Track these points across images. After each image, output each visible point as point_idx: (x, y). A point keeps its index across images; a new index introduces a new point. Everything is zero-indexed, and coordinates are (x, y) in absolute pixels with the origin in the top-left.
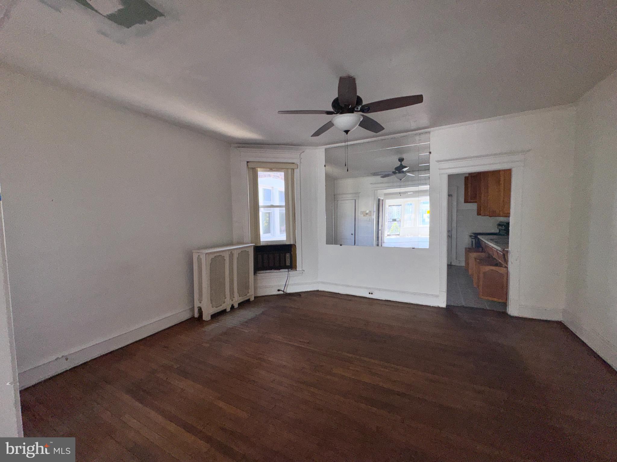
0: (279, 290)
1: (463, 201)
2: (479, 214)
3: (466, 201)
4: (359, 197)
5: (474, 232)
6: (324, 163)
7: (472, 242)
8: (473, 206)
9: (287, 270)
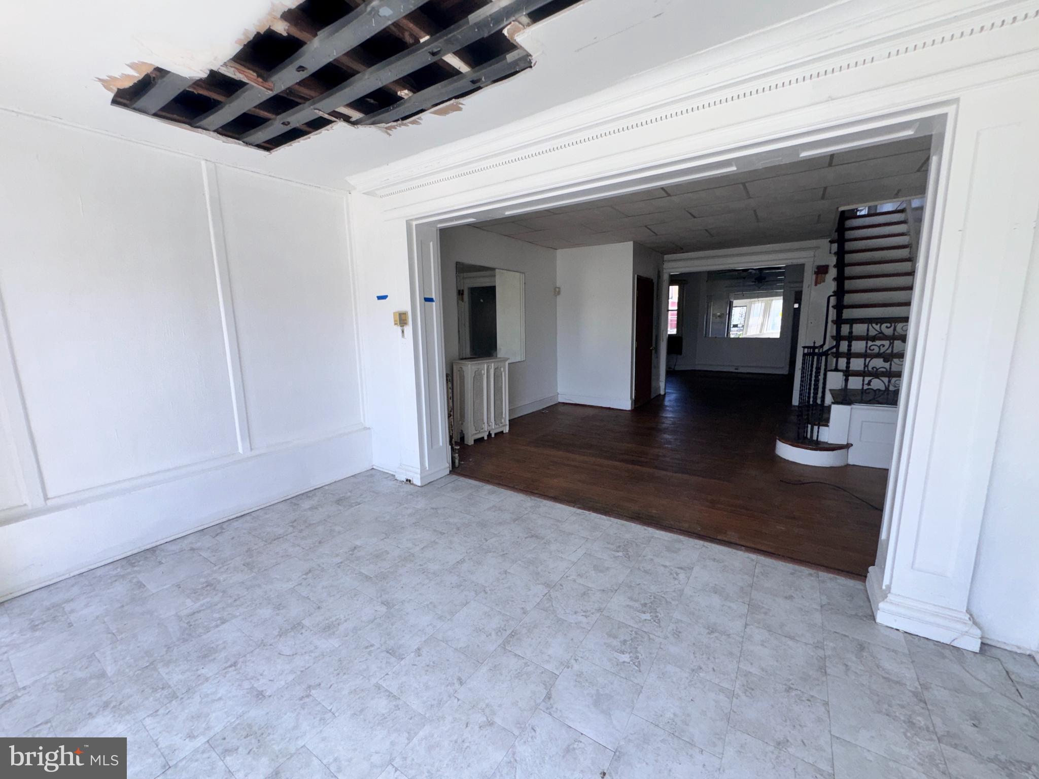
0: (670, 368)
4: (711, 300)
9: (675, 355)
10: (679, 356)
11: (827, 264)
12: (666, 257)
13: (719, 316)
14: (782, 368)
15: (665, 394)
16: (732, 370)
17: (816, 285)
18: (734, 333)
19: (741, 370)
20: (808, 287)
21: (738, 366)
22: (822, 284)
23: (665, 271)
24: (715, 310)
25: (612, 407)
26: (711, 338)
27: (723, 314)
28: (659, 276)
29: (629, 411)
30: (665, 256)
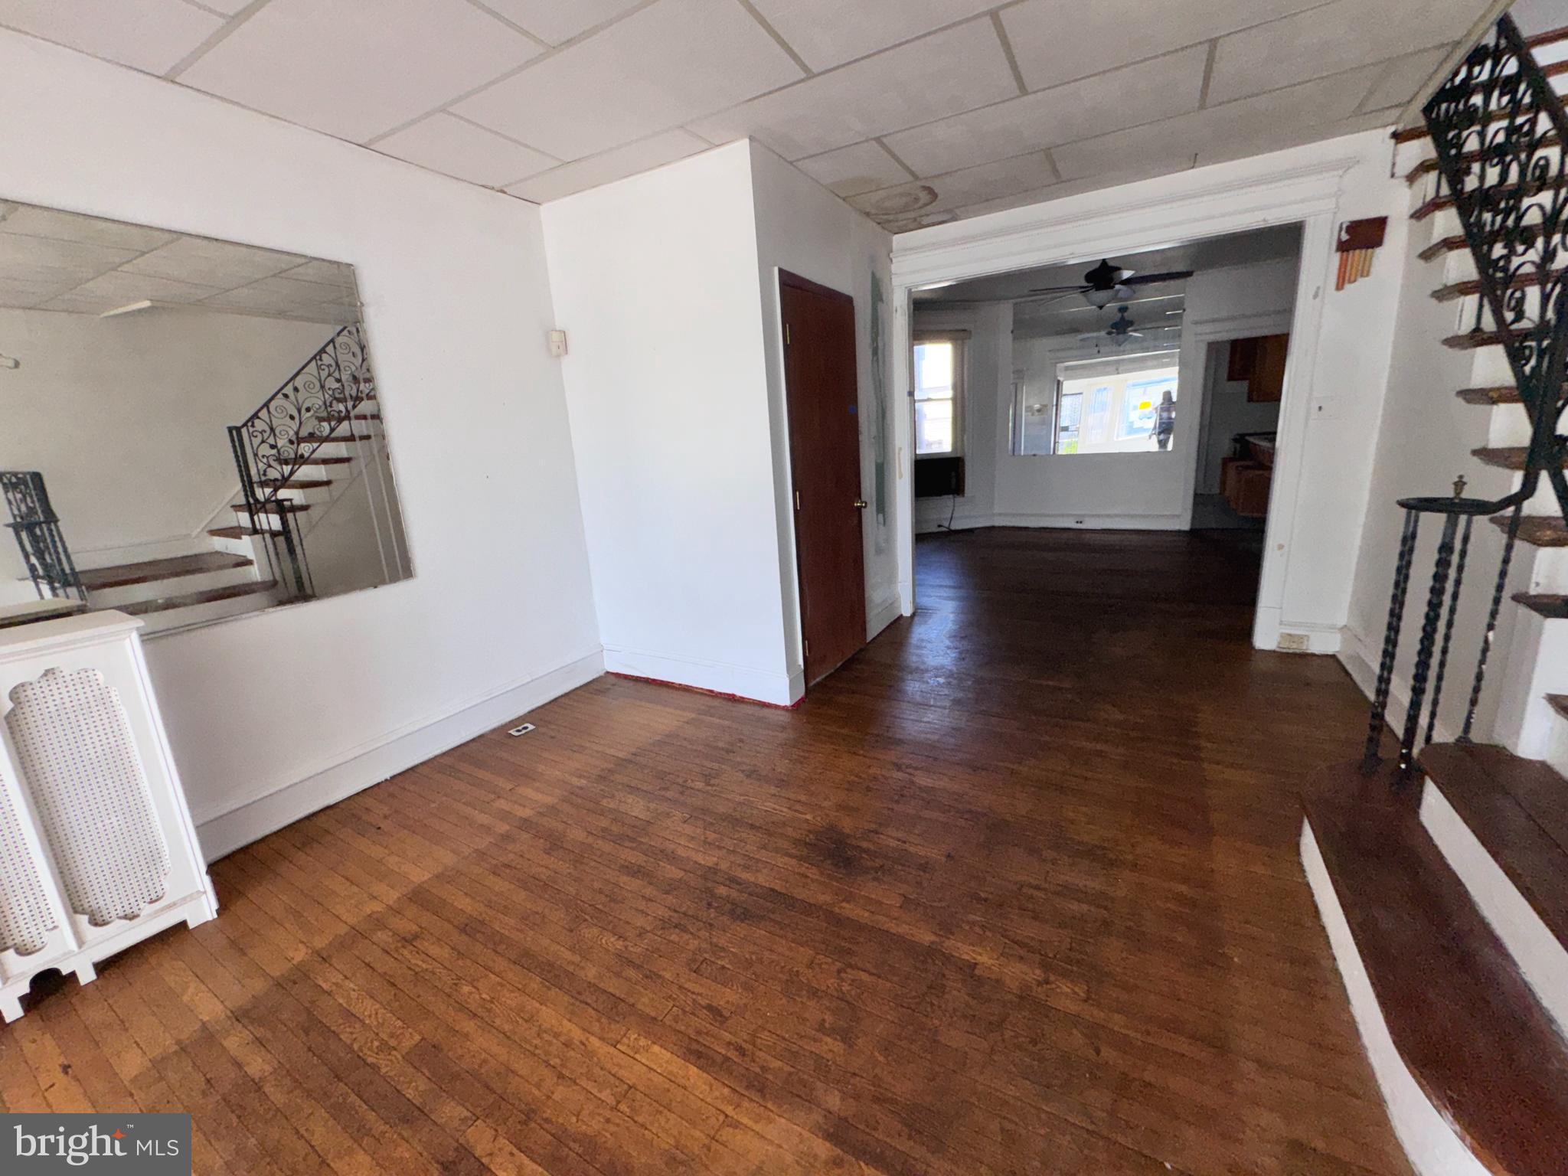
0: (940, 526)
1: (1226, 376)
2: (1250, 399)
3: (1231, 378)
4: (1023, 378)
5: (1240, 432)
6: (1011, 328)
7: (1235, 448)
8: (1243, 386)
9: (951, 496)
10: (959, 499)
11: (1382, 214)
12: (898, 240)
13: (1039, 411)
14: (1178, 516)
15: (914, 615)
16: (1071, 524)
17: (1339, 287)
18: (1067, 446)
19: (1090, 524)
20: (1316, 296)
21: (1084, 516)
22: (1361, 281)
23: (896, 281)
24: (1030, 399)
25: (739, 693)
26: (1024, 455)
27: (1045, 406)
28: (878, 295)
29: (785, 708)
30: (896, 238)
